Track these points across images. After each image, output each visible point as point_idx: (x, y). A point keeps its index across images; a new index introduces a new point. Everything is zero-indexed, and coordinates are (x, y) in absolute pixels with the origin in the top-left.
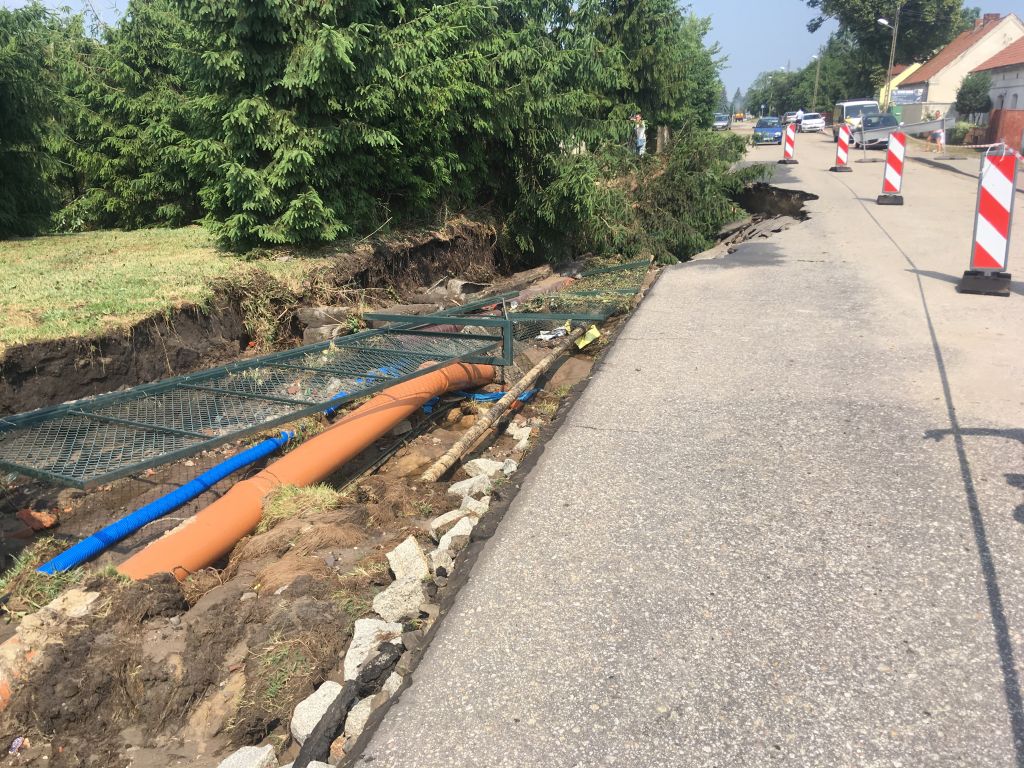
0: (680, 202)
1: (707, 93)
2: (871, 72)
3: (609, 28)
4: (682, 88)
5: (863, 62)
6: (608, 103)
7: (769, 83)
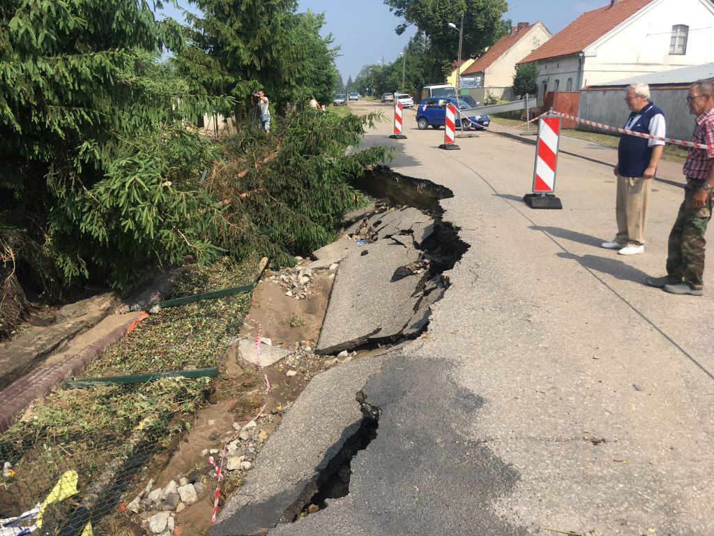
0: (296, 190)
1: (326, 75)
2: (443, 65)
3: (227, 8)
4: (300, 67)
5: (436, 58)
6: (232, 80)
7: (370, 73)
